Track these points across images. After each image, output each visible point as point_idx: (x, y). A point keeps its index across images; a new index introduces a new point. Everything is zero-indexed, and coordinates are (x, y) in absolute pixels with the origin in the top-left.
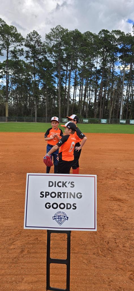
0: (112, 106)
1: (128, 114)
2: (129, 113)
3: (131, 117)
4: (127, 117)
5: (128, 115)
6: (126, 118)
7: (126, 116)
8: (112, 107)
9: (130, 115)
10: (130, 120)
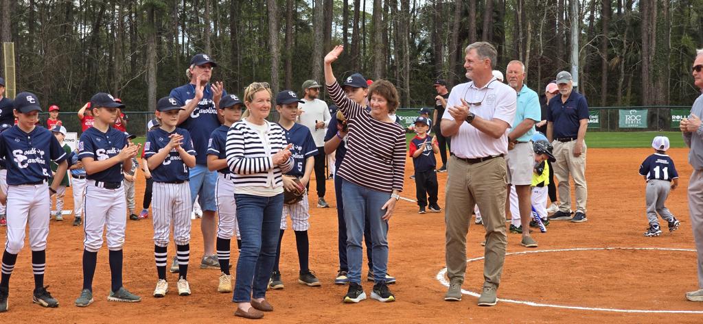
0: (529, 43)
1: (609, 79)
2: (614, 74)
3: (625, 94)
4: (604, 95)
5: (612, 89)
6: (604, 100)
7: (600, 90)
8: (528, 51)
9: (620, 84)
10: (620, 111)
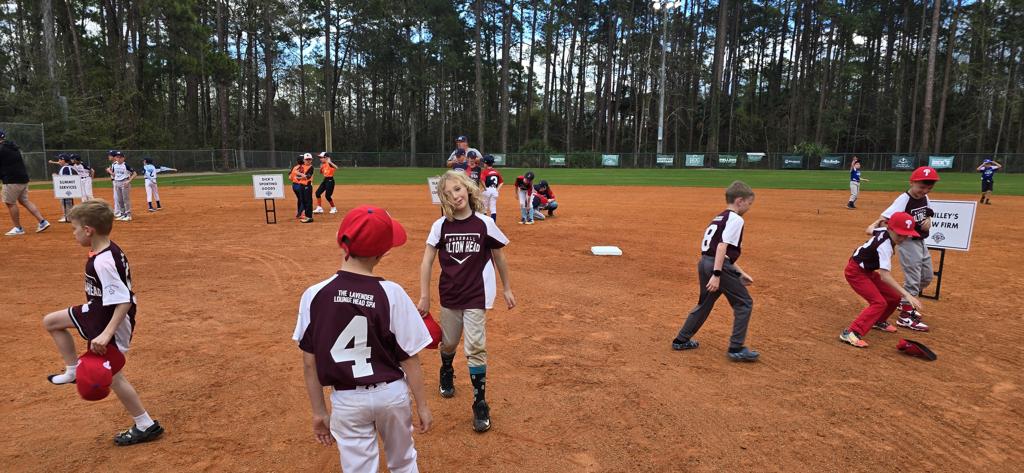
4: (676, 145)
6: (675, 148)
10: (687, 156)
